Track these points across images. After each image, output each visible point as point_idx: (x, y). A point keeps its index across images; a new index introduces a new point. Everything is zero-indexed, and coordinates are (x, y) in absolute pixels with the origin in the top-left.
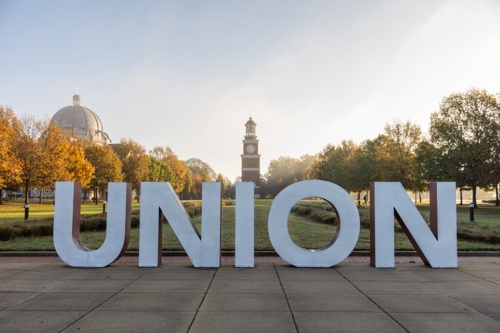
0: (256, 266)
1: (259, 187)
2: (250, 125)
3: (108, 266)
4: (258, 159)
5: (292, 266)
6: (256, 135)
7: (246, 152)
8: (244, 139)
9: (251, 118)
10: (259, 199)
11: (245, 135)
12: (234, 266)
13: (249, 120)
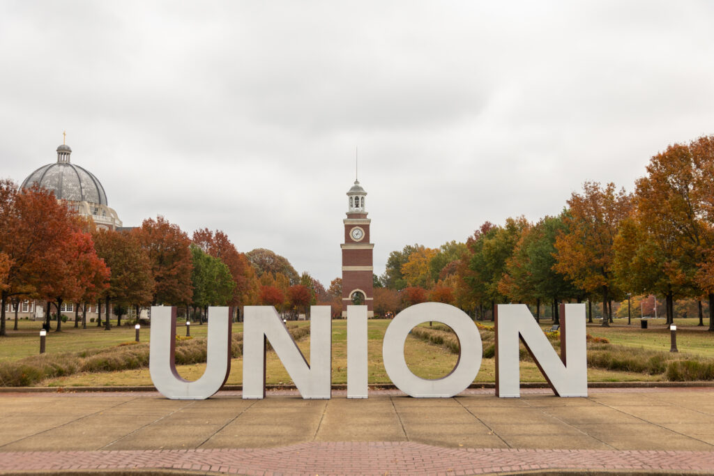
0: (369, 397)
1: (372, 299)
2: (356, 195)
3: (208, 398)
4: (370, 252)
5: (409, 397)
6: (366, 211)
7: (348, 240)
8: (346, 217)
9: (357, 182)
10: (372, 318)
11: (348, 211)
12: (346, 398)
13: (354, 185)
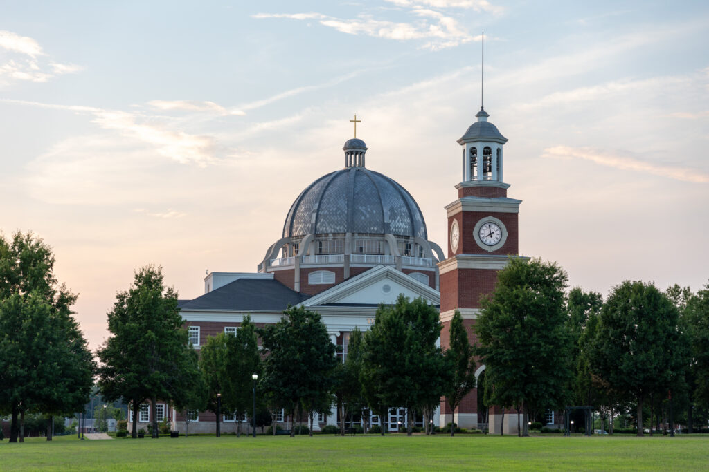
9: (483, 114)
13: (476, 120)
